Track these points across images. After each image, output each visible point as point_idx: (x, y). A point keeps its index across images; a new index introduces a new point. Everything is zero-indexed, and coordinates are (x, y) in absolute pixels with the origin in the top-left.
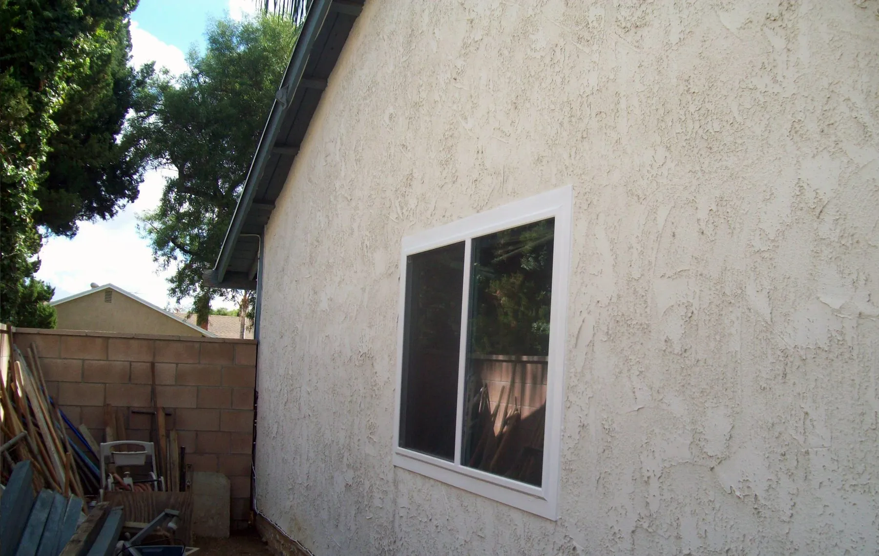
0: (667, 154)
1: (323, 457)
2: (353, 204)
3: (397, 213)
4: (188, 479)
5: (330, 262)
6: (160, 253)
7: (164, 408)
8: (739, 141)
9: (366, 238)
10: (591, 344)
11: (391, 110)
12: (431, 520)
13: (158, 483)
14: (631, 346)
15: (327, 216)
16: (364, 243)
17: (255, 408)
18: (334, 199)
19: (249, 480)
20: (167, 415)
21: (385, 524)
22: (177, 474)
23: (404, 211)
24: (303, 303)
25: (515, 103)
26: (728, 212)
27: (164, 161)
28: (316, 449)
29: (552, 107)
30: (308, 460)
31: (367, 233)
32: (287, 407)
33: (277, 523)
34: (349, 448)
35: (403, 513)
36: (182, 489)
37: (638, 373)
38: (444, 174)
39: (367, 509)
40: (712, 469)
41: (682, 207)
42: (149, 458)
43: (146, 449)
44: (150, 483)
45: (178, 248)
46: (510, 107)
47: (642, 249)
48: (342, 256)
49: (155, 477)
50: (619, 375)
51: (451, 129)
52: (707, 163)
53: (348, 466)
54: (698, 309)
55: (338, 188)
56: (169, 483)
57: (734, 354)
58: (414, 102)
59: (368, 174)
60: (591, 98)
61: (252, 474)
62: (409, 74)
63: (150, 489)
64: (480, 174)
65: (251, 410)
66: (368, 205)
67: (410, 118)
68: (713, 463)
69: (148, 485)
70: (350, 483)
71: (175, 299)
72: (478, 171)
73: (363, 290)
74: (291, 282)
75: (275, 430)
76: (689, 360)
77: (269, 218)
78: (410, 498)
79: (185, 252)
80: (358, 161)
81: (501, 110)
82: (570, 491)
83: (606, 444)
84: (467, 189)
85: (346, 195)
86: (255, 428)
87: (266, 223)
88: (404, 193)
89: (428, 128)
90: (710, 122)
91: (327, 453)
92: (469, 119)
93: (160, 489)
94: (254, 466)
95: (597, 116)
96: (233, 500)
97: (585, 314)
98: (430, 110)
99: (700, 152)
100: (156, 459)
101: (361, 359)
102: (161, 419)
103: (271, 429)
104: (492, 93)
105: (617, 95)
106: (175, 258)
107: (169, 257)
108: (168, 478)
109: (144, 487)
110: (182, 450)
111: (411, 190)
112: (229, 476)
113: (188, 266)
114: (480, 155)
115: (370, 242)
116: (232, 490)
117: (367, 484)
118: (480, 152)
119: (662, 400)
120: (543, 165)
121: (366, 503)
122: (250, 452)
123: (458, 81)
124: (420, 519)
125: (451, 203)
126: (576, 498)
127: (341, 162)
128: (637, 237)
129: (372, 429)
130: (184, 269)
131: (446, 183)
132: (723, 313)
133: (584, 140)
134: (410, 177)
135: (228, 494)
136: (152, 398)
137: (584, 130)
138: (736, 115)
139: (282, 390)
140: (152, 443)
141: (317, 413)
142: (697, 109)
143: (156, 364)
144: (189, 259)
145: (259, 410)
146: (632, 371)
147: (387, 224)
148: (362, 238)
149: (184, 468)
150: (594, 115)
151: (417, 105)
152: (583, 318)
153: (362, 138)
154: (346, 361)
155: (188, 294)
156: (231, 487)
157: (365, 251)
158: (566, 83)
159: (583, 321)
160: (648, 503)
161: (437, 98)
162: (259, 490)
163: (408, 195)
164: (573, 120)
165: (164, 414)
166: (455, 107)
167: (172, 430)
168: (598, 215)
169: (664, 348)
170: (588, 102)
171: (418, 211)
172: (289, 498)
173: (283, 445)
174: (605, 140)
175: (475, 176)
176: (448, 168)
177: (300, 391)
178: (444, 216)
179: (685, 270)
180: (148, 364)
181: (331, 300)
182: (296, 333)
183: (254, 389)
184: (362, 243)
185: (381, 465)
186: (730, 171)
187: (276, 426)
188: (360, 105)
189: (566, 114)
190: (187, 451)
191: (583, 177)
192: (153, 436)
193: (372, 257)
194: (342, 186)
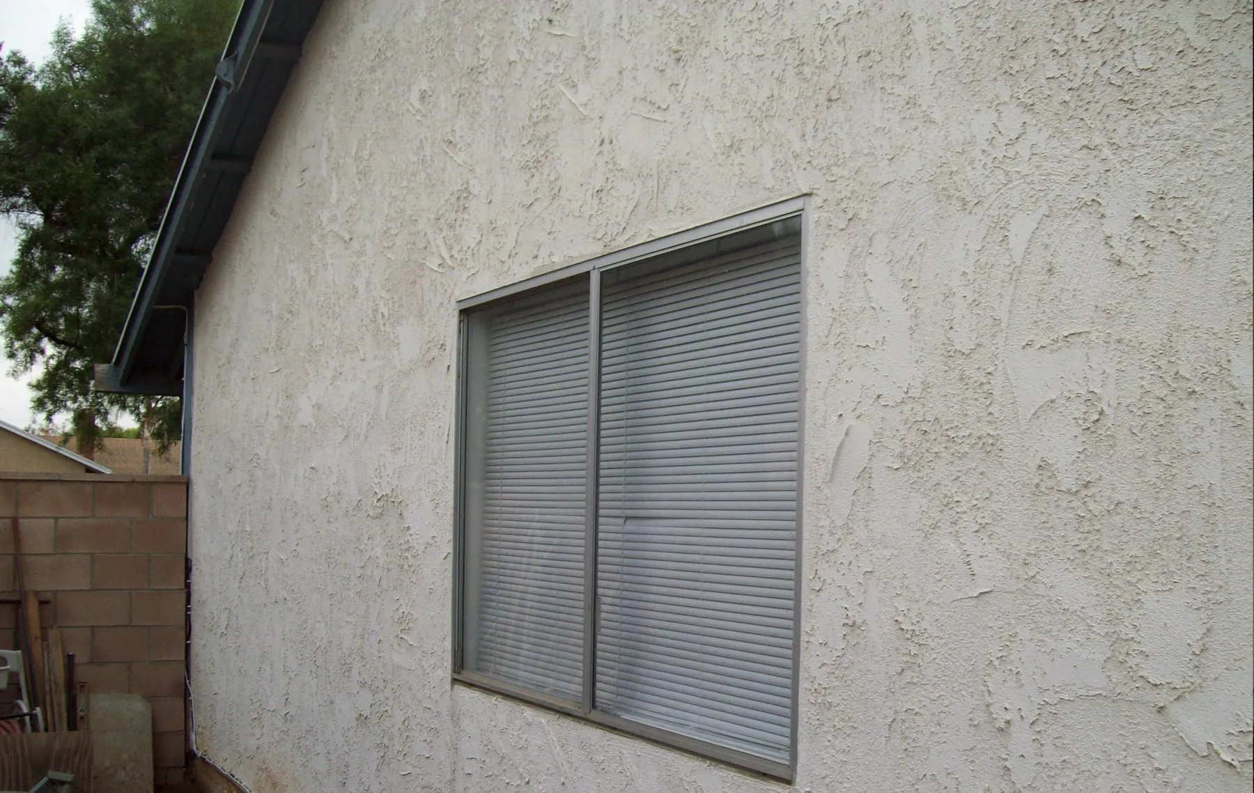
0: (1027, 117)
1: (314, 669)
2: (355, 246)
3: (440, 255)
4: (81, 704)
5: (313, 344)
6: (17, 344)
7: (36, 593)
8: (1202, 84)
9: (382, 302)
10: (865, 474)
11: (424, 84)
12: (528, 783)
13: (31, 719)
14: (958, 477)
15: (308, 270)
16: (376, 310)
17: (188, 586)
18: (319, 241)
19: (182, 703)
20: (42, 603)
21: (437, 785)
22: (63, 698)
23: (454, 252)
24: (267, 414)
25: (677, 52)
26: (1179, 220)
27: (21, 200)
28: (299, 655)
29: (759, 51)
30: (285, 672)
31: (384, 294)
32: (243, 585)
33: (233, 773)
34: (361, 654)
35: (470, 767)
36: (72, 726)
37: (976, 527)
38: (533, 186)
39: (400, 758)
40: (1161, 710)
41: (1066, 216)
42: (13, 676)
43: (9, 663)
44: (18, 718)
45: (46, 336)
46: (665, 59)
47: (976, 295)
48: (336, 333)
49: (25, 710)
50: (931, 531)
51: (543, 106)
52: (1122, 131)
53: (363, 684)
54: (1114, 404)
55: (325, 223)
56: (49, 716)
57: (1205, 489)
58: (468, 68)
59: (382, 194)
60: (844, 29)
61: (187, 694)
62: (456, 20)
63: (17, 726)
64: (607, 179)
65: (181, 589)
66: (384, 247)
67: (460, 97)
68: (1163, 698)
69: (15, 722)
70: (366, 713)
71: (44, 415)
72: (605, 174)
73: (379, 388)
74: (244, 380)
75: (224, 623)
76: (1095, 501)
77: (201, 278)
78: (486, 743)
79: (57, 342)
80: (363, 174)
81: (647, 66)
82: (827, 744)
83: (905, 658)
84: (581, 207)
85: (341, 232)
86: (188, 617)
87: (198, 287)
88: (453, 222)
89: (496, 109)
90: (1128, 54)
91: (320, 661)
92: (580, 87)
93: (35, 728)
94: (189, 678)
95: (861, 60)
96: (157, 736)
97: (850, 420)
98: (500, 80)
99: (1106, 111)
100: (26, 678)
101: (378, 504)
102: (33, 610)
103: (216, 620)
104: (627, 37)
105: (905, 18)
106: (42, 352)
107: (32, 351)
108: (48, 707)
109: (8, 726)
110: (70, 661)
111: (466, 217)
112: (149, 698)
113: (63, 365)
114: (606, 146)
115: (389, 308)
116: (154, 721)
117: (399, 716)
118: (607, 141)
119: (1034, 577)
120: (743, 156)
121: (398, 747)
122: (183, 657)
123: (555, 23)
124: (507, 781)
125: (549, 234)
126: (841, 757)
127: (331, 178)
128: (964, 274)
129: (404, 622)
130: (57, 368)
131: (536, 200)
132: (1176, 412)
133: (834, 105)
134: (466, 193)
135: (149, 726)
136: (15, 579)
137: (834, 87)
138: (1191, 34)
139: (234, 557)
140: (19, 652)
141: (299, 595)
142: (1096, 30)
143: (21, 521)
144: (64, 352)
145: (194, 588)
146: (961, 524)
147: (421, 276)
148: (374, 301)
149: (72, 687)
150: (853, 58)
151: (474, 72)
152: (846, 428)
153: (369, 135)
154: (350, 509)
155: (65, 407)
156: (153, 714)
157: (379, 324)
158: (787, 6)
159: (847, 434)
160: (1007, 769)
161: (513, 56)
162: (199, 718)
163: (460, 226)
164: (807, 70)
165: (37, 603)
166: (550, 68)
167: (52, 627)
168: (871, 240)
169: (1036, 481)
170: (840, 38)
171: (482, 250)
172: (253, 735)
173: (239, 646)
174: (882, 100)
175: (598, 182)
176: (542, 173)
177: (267, 559)
178: (536, 257)
179: (1080, 333)
180: (8, 521)
181: (319, 408)
182: (254, 464)
183: (184, 556)
184: (375, 311)
185: (424, 686)
186: (1180, 141)
187: (225, 615)
188: (364, 82)
189: (790, 61)
190: (77, 660)
191: (834, 170)
192: (19, 641)
193: (394, 333)
194: (333, 219)
